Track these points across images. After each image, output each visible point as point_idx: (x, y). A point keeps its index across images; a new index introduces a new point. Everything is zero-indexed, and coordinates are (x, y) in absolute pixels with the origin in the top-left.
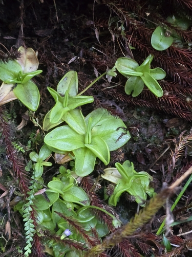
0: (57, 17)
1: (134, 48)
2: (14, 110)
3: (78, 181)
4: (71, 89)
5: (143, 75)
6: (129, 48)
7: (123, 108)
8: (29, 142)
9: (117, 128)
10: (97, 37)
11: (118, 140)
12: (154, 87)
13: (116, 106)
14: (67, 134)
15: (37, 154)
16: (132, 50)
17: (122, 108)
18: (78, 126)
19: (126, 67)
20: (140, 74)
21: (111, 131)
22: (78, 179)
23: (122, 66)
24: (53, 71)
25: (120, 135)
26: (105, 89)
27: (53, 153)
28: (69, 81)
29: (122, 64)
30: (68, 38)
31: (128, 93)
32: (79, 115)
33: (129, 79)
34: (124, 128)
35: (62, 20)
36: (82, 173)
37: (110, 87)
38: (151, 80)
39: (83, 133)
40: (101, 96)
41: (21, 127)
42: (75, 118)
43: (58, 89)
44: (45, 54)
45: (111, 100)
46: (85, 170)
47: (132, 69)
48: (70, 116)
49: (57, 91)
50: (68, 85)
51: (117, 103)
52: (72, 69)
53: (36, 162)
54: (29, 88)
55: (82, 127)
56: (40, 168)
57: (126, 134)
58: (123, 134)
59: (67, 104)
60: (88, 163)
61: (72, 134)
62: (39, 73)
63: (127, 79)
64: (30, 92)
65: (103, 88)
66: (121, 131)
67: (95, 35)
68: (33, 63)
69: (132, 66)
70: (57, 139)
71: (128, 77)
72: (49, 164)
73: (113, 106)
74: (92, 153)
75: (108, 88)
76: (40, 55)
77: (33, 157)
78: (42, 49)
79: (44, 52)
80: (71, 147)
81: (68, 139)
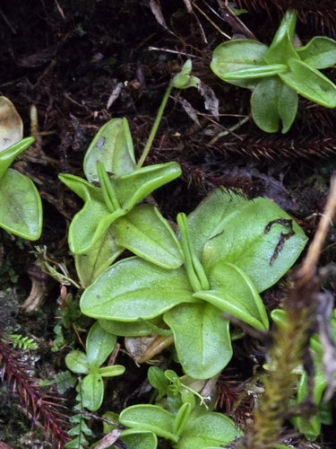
0: (61, 10)
1: (245, 11)
2: (8, 263)
3: (206, 396)
4: (120, 163)
5: (289, 70)
6: (231, 15)
7: (282, 176)
8: (58, 330)
9: (265, 224)
10: (160, 20)
11: (275, 256)
12: (317, 87)
13: (263, 177)
14: (136, 278)
15: (83, 355)
16: (241, 17)
17: (277, 178)
18: (160, 250)
19: (239, 62)
20: (276, 68)
21: (251, 238)
22: (205, 391)
23: (230, 65)
24: (73, 136)
25: (276, 242)
26: (215, 139)
27: (121, 340)
28: (111, 146)
29: (229, 59)
30: (100, 49)
31: (267, 128)
32: (154, 221)
33: (257, 91)
34: (282, 221)
35: (77, 14)
36: (205, 369)
37: (226, 133)
38: (306, 74)
39: (178, 263)
40: (214, 163)
41: (37, 301)
42: (147, 233)
43: (87, 172)
44: (54, 108)
45: (243, 166)
46: (212, 362)
47: (255, 63)
48: (135, 230)
49: (85, 178)
50: (109, 157)
51: (264, 170)
52: (115, 116)
53: (84, 376)
54: (12, 190)
55: (172, 250)
56: (97, 385)
57: (292, 233)
58: (284, 237)
59: (115, 201)
60: (214, 339)
61: (151, 277)
62: (26, 145)
63: (249, 93)
64: (18, 197)
65: (209, 138)
66: (277, 230)
67: (154, 16)
68: (10, 127)
69: (252, 57)
70: (113, 295)
71: (250, 87)
72: (117, 370)
73: (254, 178)
74: (218, 312)
75: (221, 135)
76: (43, 112)
77: (76, 363)
78: (45, 98)
79: (51, 101)
80: (154, 307)
81: (142, 290)
